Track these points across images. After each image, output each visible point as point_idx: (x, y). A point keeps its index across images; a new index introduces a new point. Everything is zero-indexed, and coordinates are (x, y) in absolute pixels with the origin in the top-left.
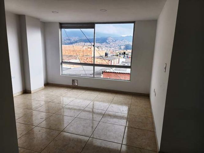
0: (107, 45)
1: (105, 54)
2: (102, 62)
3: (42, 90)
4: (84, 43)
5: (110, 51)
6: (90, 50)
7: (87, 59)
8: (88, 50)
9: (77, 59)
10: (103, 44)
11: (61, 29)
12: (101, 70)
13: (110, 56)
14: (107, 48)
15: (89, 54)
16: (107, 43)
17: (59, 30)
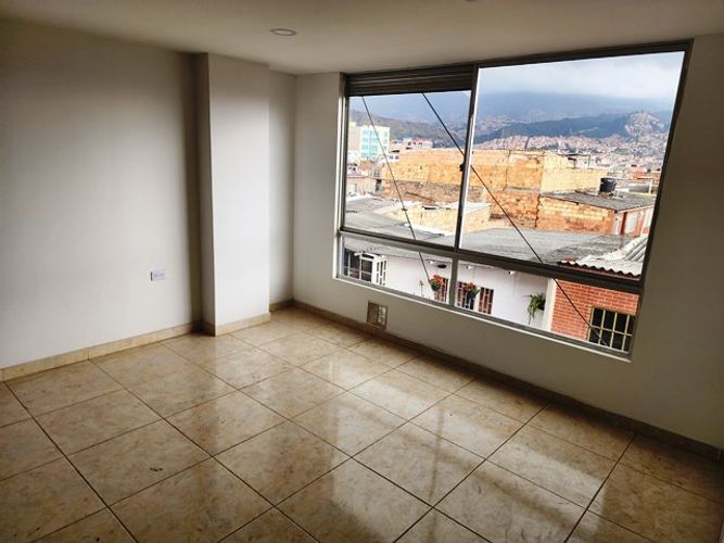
0: (624, 146)
1: (599, 183)
2: (581, 216)
3: (257, 326)
4: (526, 138)
5: (634, 169)
6: (534, 166)
7: (518, 200)
8: (529, 166)
9: (480, 201)
10: (608, 140)
11: (347, 99)
12: (559, 251)
13: (627, 190)
14: (622, 158)
15: (528, 182)
16: (625, 134)
17: (341, 102)
